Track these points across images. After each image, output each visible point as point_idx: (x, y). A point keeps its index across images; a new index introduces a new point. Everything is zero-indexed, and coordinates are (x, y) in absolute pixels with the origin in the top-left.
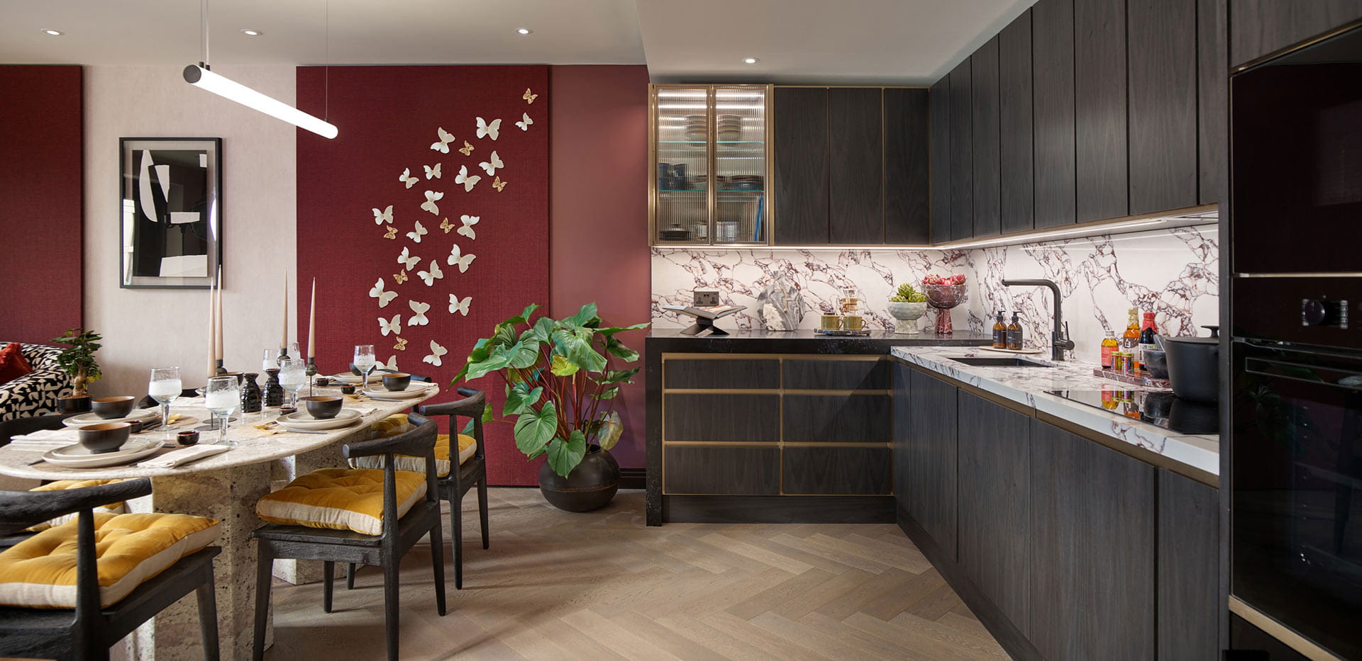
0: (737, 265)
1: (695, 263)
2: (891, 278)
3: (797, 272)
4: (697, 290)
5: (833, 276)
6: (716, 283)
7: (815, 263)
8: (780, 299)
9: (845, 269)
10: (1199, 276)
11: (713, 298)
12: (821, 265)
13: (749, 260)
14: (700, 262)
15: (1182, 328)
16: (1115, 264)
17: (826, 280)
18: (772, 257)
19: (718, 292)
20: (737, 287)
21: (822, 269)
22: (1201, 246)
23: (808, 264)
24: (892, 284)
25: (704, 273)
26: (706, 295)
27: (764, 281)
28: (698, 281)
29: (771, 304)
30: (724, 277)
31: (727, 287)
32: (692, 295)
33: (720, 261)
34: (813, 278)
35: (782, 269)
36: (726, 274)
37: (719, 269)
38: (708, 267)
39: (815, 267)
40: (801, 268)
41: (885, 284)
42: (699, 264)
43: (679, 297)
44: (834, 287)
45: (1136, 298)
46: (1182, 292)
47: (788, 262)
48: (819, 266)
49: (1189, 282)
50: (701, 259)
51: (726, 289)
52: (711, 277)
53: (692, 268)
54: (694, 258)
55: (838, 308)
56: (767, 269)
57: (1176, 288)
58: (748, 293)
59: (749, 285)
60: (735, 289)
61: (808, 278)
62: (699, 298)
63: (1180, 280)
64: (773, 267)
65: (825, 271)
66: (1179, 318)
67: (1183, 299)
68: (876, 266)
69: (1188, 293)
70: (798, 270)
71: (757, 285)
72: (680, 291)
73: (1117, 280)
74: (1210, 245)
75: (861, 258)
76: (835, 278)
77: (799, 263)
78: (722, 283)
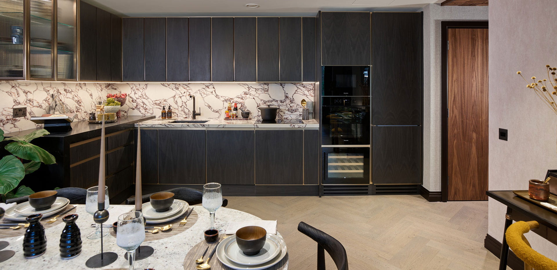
0: (35, 91)
1: (13, 90)
2: (92, 95)
3: (61, 94)
4: (15, 107)
5: (74, 95)
6: (25, 102)
7: (68, 89)
8: (61, 108)
9: (78, 91)
10: (247, 94)
11: (24, 112)
12: (70, 90)
13: (41, 88)
14: (16, 89)
15: (241, 106)
16: (215, 91)
17: (71, 98)
18: (51, 86)
19: (26, 108)
20: (35, 104)
21: (70, 92)
22: (248, 88)
23: (65, 90)
24: (92, 98)
25: (18, 97)
26: (20, 110)
27: (47, 99)
28: (15, 101)
29: (58, 112)
30: (29, 98)
31: (30, 104)
32: (12, 110)
33: (27, 89)
34: (67, 97)
35: (55, 92)
36: (30, 96)
37: (26, 93)
38: (21, 92)
39: (67, 91)
40: (62, 92)
41: (90, 97)
42: (15, 91)
43: (4, 113)
44: (74, 101)
45: (224, 100)
46: (241, 98)
47: (57, 89)
48: (69, 90)
49: (244, 96)
50: (17, 88)
51: (30, 105)
52: (22, 98)
53: (12, 93)
54: (13, 87)
55: (76, 111)
56: (49, 93)
57: (239, 97)
58: (40, 106)
59: (41, 102)
60: (34, 105)
61: (65, 97)
62: (17, 112)
63: (241, 95)
64: (51, 92)
65: (71, 93)
66: (240, 104)
67: (242, 100)
68: (88, 90)
69: (243, 98)
70: (61, 93)
71: (44, 102)
72: (5, 109)
73: (216, 95)
74: (251, 88)
75: (83, 86)
76: (74, 96)
77: (61, 89)
78: (28, 102)
